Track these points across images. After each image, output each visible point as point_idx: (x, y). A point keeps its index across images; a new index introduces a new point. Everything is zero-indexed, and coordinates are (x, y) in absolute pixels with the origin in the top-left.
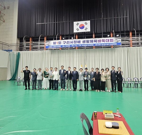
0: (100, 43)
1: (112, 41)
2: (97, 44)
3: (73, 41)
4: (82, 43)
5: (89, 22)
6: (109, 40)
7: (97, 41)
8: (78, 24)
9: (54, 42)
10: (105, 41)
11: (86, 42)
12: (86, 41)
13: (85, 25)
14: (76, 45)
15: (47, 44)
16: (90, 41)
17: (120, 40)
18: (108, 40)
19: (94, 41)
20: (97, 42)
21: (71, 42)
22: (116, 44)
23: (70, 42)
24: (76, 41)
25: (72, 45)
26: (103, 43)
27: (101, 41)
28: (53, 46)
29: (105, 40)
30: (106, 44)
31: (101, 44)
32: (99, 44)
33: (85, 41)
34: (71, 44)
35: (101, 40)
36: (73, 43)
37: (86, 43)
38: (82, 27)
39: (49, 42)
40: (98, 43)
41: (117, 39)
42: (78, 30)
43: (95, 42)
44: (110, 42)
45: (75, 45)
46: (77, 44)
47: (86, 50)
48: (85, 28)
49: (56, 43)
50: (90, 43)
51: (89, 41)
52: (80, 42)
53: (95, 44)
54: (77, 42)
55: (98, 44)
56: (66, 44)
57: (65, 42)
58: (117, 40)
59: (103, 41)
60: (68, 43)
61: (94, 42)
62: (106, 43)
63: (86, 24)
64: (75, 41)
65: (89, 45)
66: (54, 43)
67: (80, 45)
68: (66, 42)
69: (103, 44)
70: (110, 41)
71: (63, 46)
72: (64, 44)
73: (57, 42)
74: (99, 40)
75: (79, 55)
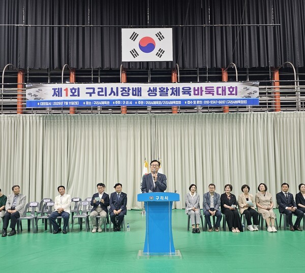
0: (199, 97)
1: (234, 92)
2: (190, 100)
3: (120, 90)
4: (145, 95)
5: (168, 32)
6: (227, 90)
7: (192, 90)
8: (134, 37)
9: (54, 89)
10: (215, 93)
11: (158, 93)
12: (158, 90)
13: (156, 39)
14: (129, 101)
15: (30, 94)
16: (170, 92)
17: (256, 92)
18: (224, 90)
19: (181, 90)
20: (192, 93)
21: (112, 91)
22: (245, 102)
23: (109, 92)
24: (129, 89)
25: (115, 101)
26: (210, 96)
27: (204, 93)
28: (52, 102)
29: (215, 90)
30: (218, 100)
31: (203, 100)
32: (196, 100)
33: (155, 89)
34: (113, 97)
35: (204, 89)
36: (120, 93)
37: (158, 97)
38: (148, 46)
39: (37, 89)
40: (193, 97)
41: (248, 87)
42: (134, 53)
43: (184, 93)
44: (227, 97)
45: (126, 100)
46: (131, 97)
47: (155, 117)
49: (64, 93)
50: (169, 97)
51: (167, 90)
52: (138, 92)
53: (187, 100)
54: (131, 91)
55: (193, 100)
56: (95, 97)
57: (91, 91)
58: (249, 92)
59: (210, 93)
60: (104, 93)
61: (181, 93)
62: (216, 97)
63: (160, 37)
64: (123, 89)
65: (167, 103)
66: (58, 93)
67: (139, 103)
68: (97, 91)
69: (210, 100)
70: (227, 92)
71: (85, 101)
72: (87, 97)
73: (66, 90)
74: (196, 89)
75: (134, 131)
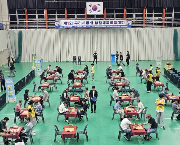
0: (112, 25)
1: (123, 23)
2: (109, 26)
3: (86, 22)
4: (94, 24)
5: (102, 4)
6: (121, 22)
7: (110, 22)
8: (90, 5)
9: (64, 22)
10: (117, 23)
11: (98, 23)
12: (98, 22)
14: (89, 26)
15: (56, 24)
16: (102, 23)
17: (130, 23)
18: (120, 22)
19: (106, 22)
20: (110, 23)
21: (83, 23)
22: (127, 26)
24: (89, 22)
25: (84, 26)
26: (115, 24)
27: (113, 23)
28: (64, 26)
29: (117, 22)
30: (118, 26)
31: (113, 26)
32: (111, 26)
33: (97, 22)
34: (83, 25)
35: (113, 22)
36: (86, 23)
37: (98, 25)
39: (59, 22)
40: (110, 25)
41: (128, 21)
42: (91, 11)
43: (107, 23)
44: (121, 25)
45: (88, 26)
46: (89, 25)
48: (98, 10)
50: (102, 25)
51: (101, 22)
52: (92, 23)
53: (108, 26)
54: (89, 23)
55: (110, 26)
56: (77, 25)
57: (76, 23)
58: (128, 23)
59: (115, 23)
60: (80, 23)
61: (106, 23)
62: (117, 25)
63: (99, 5)
64: (87, 22)
65: (101, 27)
66: (65, 23)
67: (92, 27)
68: (78, 23)
69: (115, 26)
71: (74, 26)
72: (75, 25)
73: (68, 22)
